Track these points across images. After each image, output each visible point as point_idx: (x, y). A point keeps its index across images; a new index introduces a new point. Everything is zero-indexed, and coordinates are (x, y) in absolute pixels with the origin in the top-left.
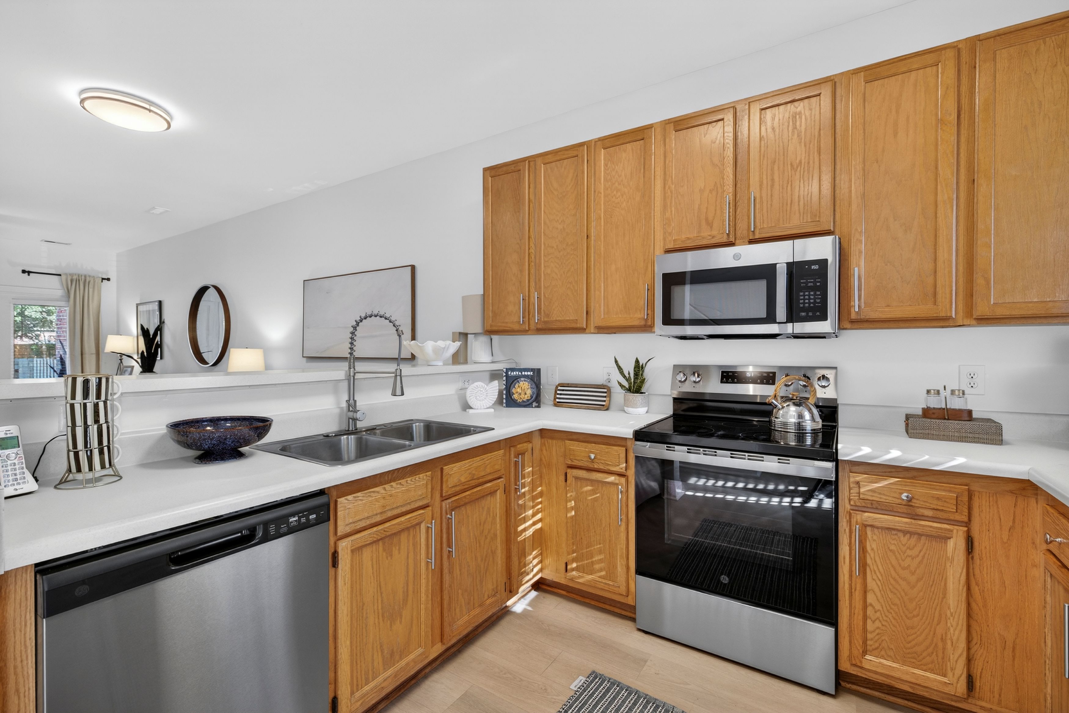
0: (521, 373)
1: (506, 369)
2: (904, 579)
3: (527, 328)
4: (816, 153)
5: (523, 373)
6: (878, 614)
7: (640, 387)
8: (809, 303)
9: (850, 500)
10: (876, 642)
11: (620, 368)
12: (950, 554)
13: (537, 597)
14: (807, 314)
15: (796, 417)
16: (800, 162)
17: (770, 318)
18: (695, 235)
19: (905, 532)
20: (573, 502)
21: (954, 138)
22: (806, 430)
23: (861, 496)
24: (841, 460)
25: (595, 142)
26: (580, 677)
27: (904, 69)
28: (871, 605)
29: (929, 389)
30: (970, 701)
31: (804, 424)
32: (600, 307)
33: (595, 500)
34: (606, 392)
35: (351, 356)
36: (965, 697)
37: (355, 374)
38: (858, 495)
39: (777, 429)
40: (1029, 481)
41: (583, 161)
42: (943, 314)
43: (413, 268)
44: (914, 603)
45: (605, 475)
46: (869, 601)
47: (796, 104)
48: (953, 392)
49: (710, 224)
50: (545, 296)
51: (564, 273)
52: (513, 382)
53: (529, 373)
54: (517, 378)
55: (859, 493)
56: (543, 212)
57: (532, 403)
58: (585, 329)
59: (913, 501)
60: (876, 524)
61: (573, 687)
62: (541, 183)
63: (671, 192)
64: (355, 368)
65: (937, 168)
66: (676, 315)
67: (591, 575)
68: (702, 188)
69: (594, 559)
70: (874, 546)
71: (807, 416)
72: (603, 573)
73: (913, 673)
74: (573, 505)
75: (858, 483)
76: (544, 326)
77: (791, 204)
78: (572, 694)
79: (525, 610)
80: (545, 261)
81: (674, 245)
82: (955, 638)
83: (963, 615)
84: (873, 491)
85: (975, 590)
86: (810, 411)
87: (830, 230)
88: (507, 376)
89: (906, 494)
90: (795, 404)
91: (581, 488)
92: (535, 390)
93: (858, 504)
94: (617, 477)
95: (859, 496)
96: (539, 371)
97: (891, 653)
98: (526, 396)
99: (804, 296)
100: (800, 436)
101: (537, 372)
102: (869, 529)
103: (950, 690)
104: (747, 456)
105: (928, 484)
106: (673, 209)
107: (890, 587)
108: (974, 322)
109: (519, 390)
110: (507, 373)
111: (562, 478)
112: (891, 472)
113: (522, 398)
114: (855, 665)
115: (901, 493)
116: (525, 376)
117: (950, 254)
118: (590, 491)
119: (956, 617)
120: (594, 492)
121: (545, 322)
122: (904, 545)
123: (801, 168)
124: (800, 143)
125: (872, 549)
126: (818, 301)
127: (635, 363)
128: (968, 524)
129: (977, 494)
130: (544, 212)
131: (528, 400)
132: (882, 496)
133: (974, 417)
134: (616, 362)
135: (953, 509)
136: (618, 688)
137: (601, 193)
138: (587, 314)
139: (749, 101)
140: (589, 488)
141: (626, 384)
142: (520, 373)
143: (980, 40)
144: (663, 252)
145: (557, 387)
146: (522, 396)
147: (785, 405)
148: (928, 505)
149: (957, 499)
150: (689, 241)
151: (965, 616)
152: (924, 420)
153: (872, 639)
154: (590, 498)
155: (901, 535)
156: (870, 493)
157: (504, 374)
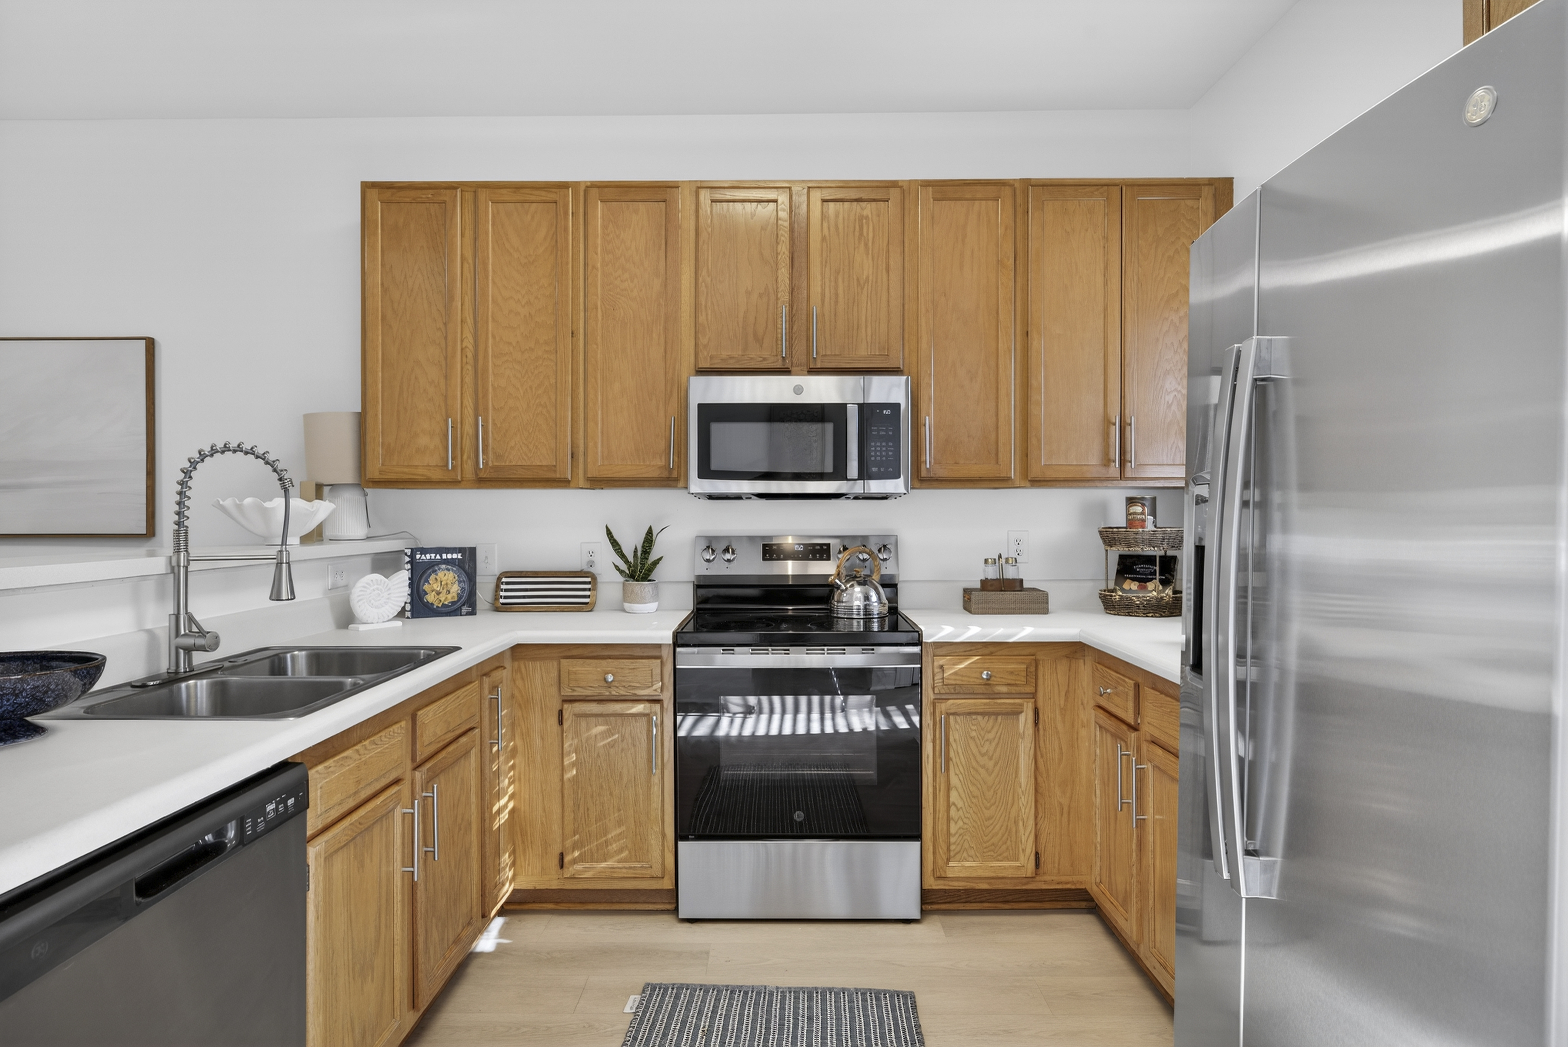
0: (441, 556)
1: (412, 549)
2: (983, 767)
3: (459, 478)
4: (884, 270)
5: (444, 556)
6: (961, 812)
7: (650, 570)
8: (881, 456)
9: (933, 688)
10: (958, 845)
11: (615, 543)
12: (1021, 730)
13: (506, 924)
14: (879, 469)
15: (862, 599)
16: (868, 278)
17: (839, 473)
18: (740, 353)
19: (983, 714)
20: (574, 755)
21: (1012, 284)
22: (873, 614)
23: (946, 682)
24: (927, 643)
25: (587, 187)
26: (631, 996)
27: (968, 196)
28: (954, 804)
29: (986, 558)
30: (1038, 878)
31: (871, 608)
32: (596, 447)
33: (612, 745)
34: (589, 583)
35: (179, 527)
36: (1034, 875)
37: (188, 561)
38: (941, 681)
39: (839, 616)
40: (1080, 642)
41: (566, 213)
42: (1003, 475)
43: (150, 344)
44: (992, 791)
45: (629, 705)
46: (952, 800)
47: (864, 204)
48: (1007, 560)
49: (759, 340)
50: (494, 424)
51: (531, 388)
52: (424, 573)
53: (455, 556)
54: (432, 566)
55: (943, 678)
56: (490, 281)
57: (460, 608)
58: (569, 482)
59: (993, 678)
60: (959, 710)
61: (627, 1010)
62: (487, 233)
63: (706, 286)
64: (189, 550)
65: (997, 313)
66: (715, 465)
67: (606, 862)
68: (750, 289)
69: (609, 836)
70: (957, 737)
71: (874, 598)
72: (624, 854)
73: (992, 867)
74: (575, 758)
75: (941, 667)
76: (494, 475)
77: (858, 329)
78: (632, 1017)
79: (499, 945)
80: (494, 365)
81: (711, 365)
82: (1025, 817)
83: (1032, 791)
84: (955, 673)
85: (1040, 761)
86: (876, 589)
87: (900, 368)
88: (412, 562)
89: (985, 672)
90: (860, 584)
91: (588, 729)
92: (466, 586)
93: (943, 691)
94: (648, 705)
95: (943, 682)
96: (472, 551)
97: (972, 852)
98: (449, 596)
99: (876, 447)
100: (866, 621)
101: (470, 554)
102: (951, 717)
103: (1022, 873)
104: (826, 650)
105: (1003, 659)
106: (709, 312)
107: (972, 778)
108: (1028, 484)
109: (437, 587)
110: (412, 556)
111: (554, 720)
112: (971, 650)
113: (443, 599)
114: (940, 878)
115: (982, 673)
116: (447, 562)
117: (1010, 409)
118: (602, 733)
119: (1027, 795)
120: (609, 733)
121: (496, 468)
122: (983, 729)
123: (868, 286)
124: (868, 254)
125: (955, 741)
126: (890, 453)
127: (646, 534)
128: (1034, 695)
129: (1041, 662)
130: (494, 282)
131: (453, 603)
132: (963, 679)
133: (1024, 587)
134: (609, 533)
135: (1023, 681)
136: (689, 991)
137: (597, 269)
138: (572, 457)
139: (810, 185)
140: (601, 728)
141: (623, 567)
142: (438, 557)
143: (1032, 186)
144: (694, 372)
145: (499, 579)
146: (442, 597)
147: (848, 586)
148: (1004, 680)
149: (1027, 670)
150: (732, 361)
151: (1034, 792)
152: (983, 593)
153: (954, 843)
154: (602, 744)
155: (980, 718)
156: (953, 677)
157: (407, 559)
